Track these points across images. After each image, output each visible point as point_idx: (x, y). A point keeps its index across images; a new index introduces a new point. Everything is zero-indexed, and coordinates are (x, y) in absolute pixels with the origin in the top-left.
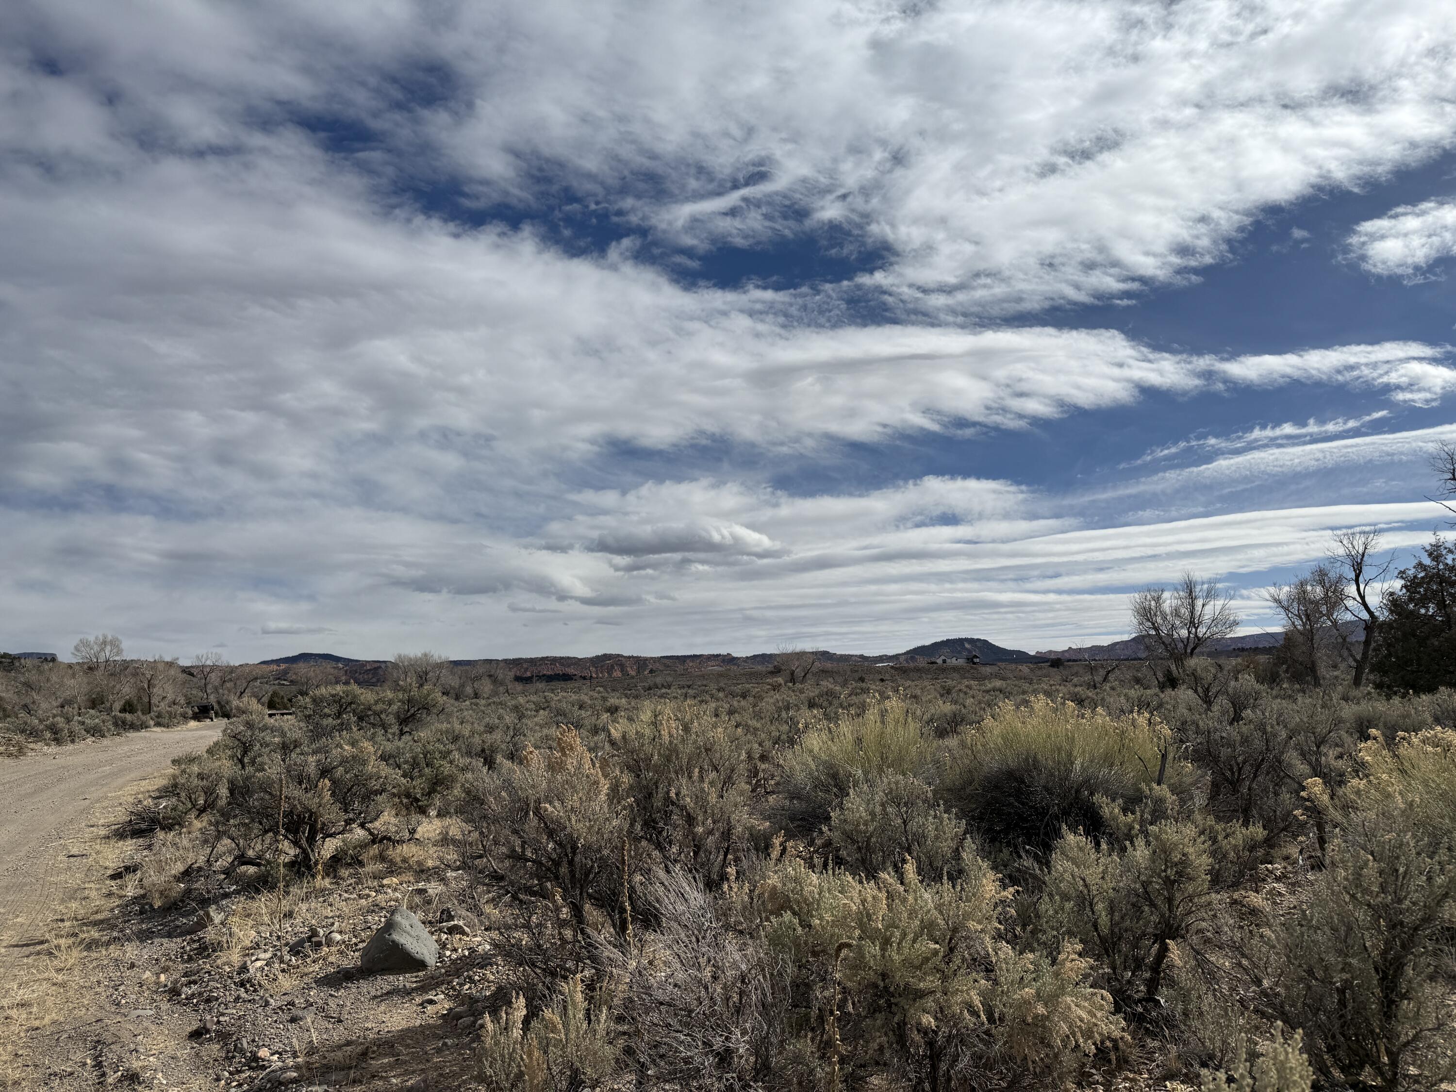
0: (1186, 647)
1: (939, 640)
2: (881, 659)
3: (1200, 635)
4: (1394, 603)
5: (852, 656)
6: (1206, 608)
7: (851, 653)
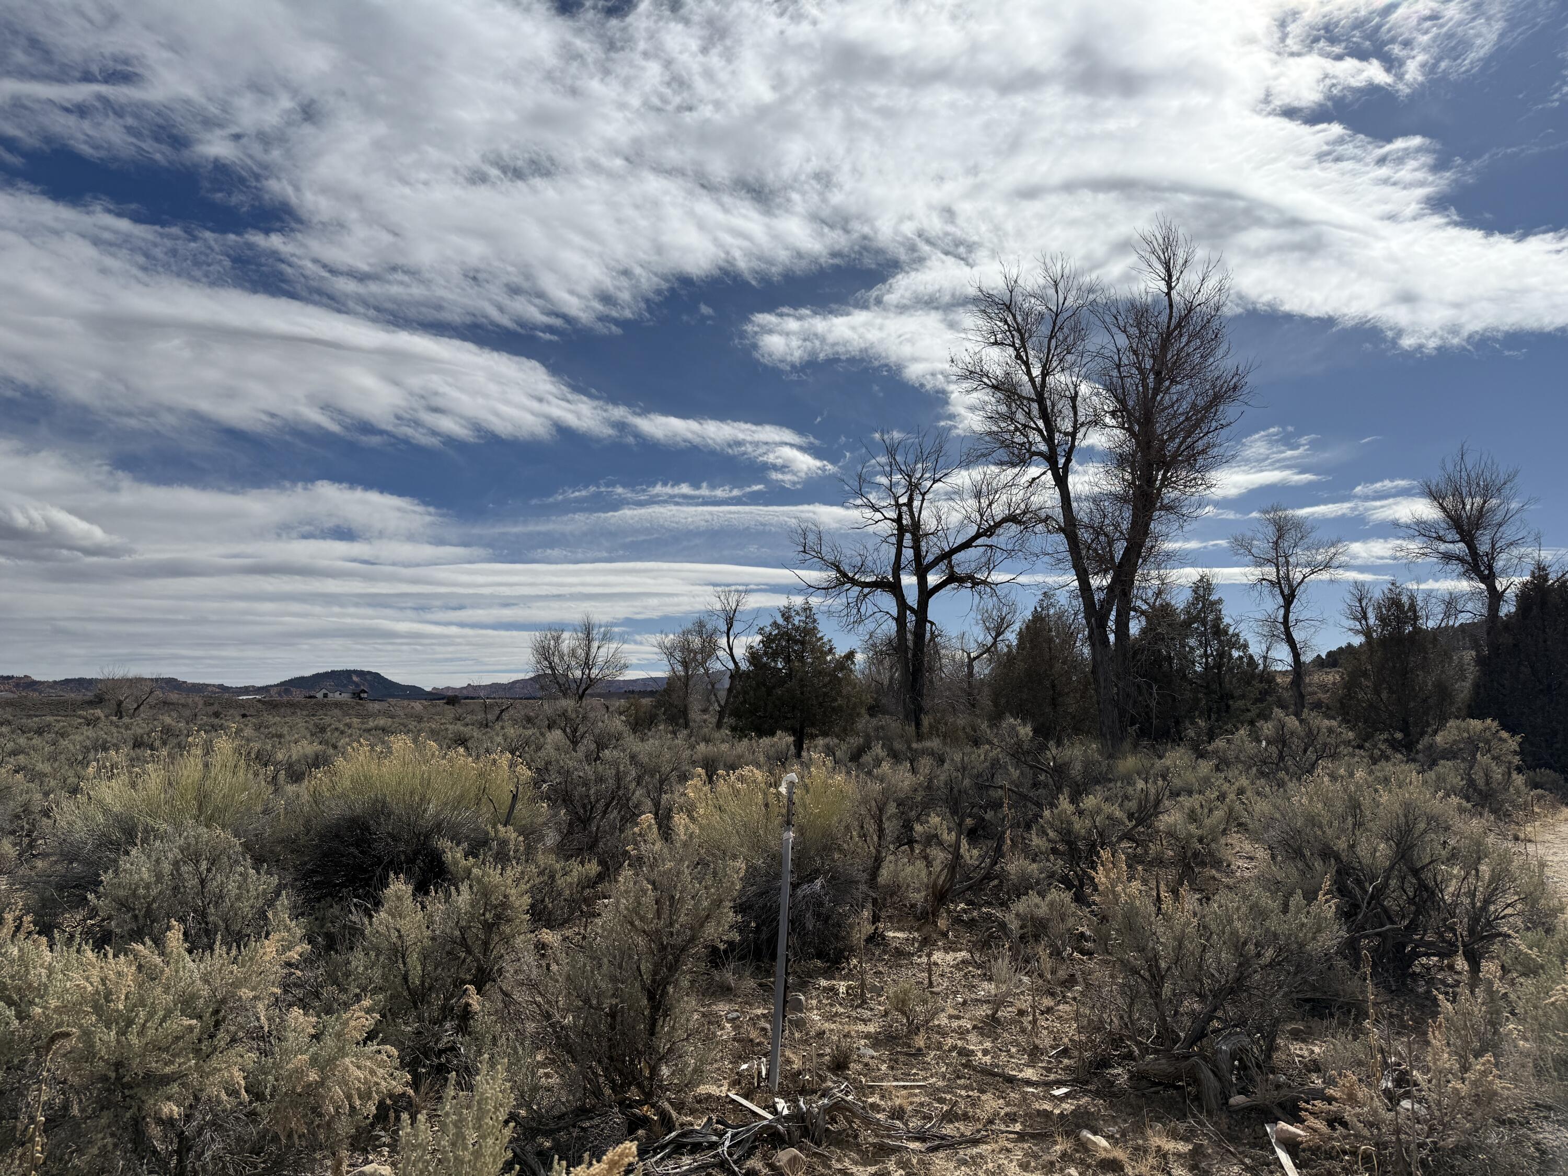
0: (578, 687)
1: (321, 671)
2: (246, 690)
3: (593, 676)
4: (754, 657)
5: (208, 685)
6: (601, 650)
7: (207, 682)
